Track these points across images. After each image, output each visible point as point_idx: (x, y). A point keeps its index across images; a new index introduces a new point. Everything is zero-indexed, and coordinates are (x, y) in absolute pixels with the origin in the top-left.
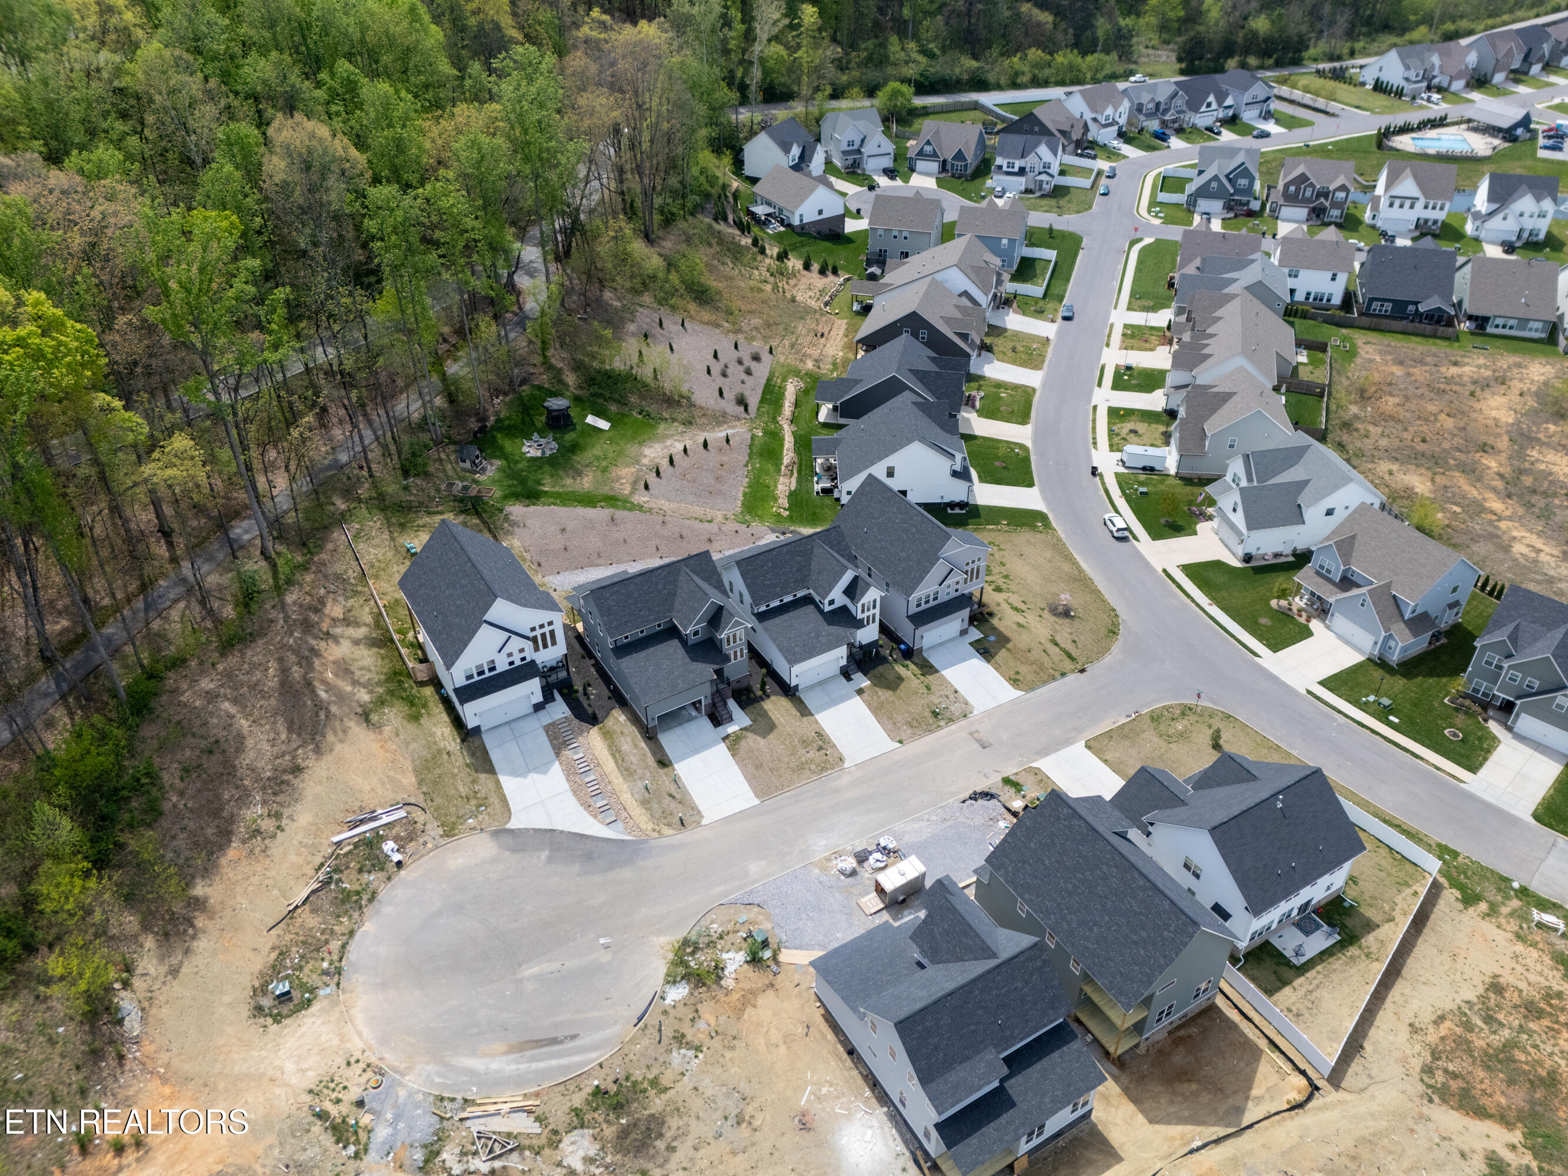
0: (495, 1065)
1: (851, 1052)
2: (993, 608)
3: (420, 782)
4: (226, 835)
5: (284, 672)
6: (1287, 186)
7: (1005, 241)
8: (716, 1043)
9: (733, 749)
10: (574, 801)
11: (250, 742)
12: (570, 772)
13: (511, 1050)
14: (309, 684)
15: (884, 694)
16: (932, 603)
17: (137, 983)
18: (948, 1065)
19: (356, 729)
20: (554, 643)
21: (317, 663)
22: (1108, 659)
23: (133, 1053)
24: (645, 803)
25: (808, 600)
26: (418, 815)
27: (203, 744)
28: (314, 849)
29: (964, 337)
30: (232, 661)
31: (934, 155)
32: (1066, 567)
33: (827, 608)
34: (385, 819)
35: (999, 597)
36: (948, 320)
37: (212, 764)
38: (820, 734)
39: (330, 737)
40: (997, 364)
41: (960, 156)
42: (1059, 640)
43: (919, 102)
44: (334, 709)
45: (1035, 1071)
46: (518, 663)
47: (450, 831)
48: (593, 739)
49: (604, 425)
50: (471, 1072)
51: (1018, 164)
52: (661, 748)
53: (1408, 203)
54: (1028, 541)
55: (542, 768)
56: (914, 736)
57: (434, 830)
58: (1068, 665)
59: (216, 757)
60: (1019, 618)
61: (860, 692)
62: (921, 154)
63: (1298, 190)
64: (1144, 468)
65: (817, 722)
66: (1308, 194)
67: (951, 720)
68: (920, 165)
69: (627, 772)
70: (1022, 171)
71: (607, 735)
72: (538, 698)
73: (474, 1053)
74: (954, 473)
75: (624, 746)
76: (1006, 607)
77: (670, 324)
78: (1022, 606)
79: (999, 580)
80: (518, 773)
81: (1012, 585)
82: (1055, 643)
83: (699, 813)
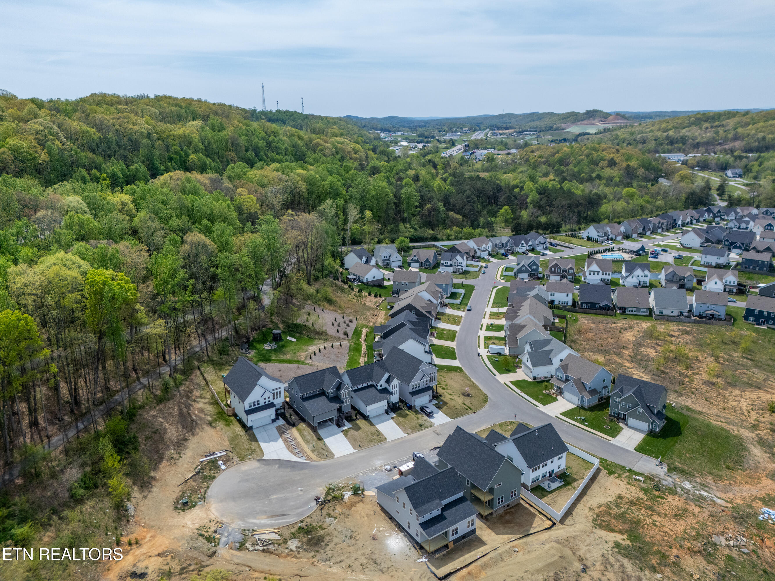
0: (263, 522)
1: (391, 518)
2: (442, 394)
3: (231, 444)
4: (161, 459)
5: (180, 410)
6: (551, 268)
7: (444, 286)
8: (342, 516)
9: (345, 435)
10: (287, 450)
11: (169, 431)
12: (285, 441)
13: (268, 517)
14: (189, 414)
15: (401, 419)
16: (418, 388)
17: (132, 499)
18: (423, 503)
19: (207, 428)
20: (280, 397)
21: (191, 408)
22: (484, 409)
23: (132, 520)
24: (313, 451)
25: (372, 386)
26: (230, 454)
27: (153, 430)
28: (193, 463)
30: (161, 406)
31: (417, 261)
32: (469, 382)
33: (379, 388)
34: (218, 455)
35: (444, 391)
36: (423, 307)
37: (156, 437)
38: (378, 431)
39: (197, 430)
40: (442, 323)
41: (427, 261)
42: (466, 403)
43: (411, 245)
44: (198, 422)
45: (454, 510)
46: (267, 403)
47: (242, 459)
48: (294, 431)
49: (294, 340)
50: (255, 524)
51: (449, 263)
52: (319, 435)
53: (596, 273)
54: (454, 375)
55: (276, 440)
56: (413, 432)
57: (236, 459)
58: (469, 410)
59: (157, 435)
60: (452, 397)
61: (392, 418)
62: (412, 260)
63: (555, 269)
64: (497, 353)
65: (376, 428)
66: (559, 271)
67: (426, 427)
68: (412, 264)
69: (307, 442)
70: (451, 265)
71: (299, 430)
72: (274, 417)
73: (255, 518)
74: (426, 352)
75: (306, 434)
76: (446, 394)
77: (318, 310)
78: (452, 393)
79: (444, 386)
80: (267, 442)
81: (448, 387)
82: (464, 404)
83: (333, 455)
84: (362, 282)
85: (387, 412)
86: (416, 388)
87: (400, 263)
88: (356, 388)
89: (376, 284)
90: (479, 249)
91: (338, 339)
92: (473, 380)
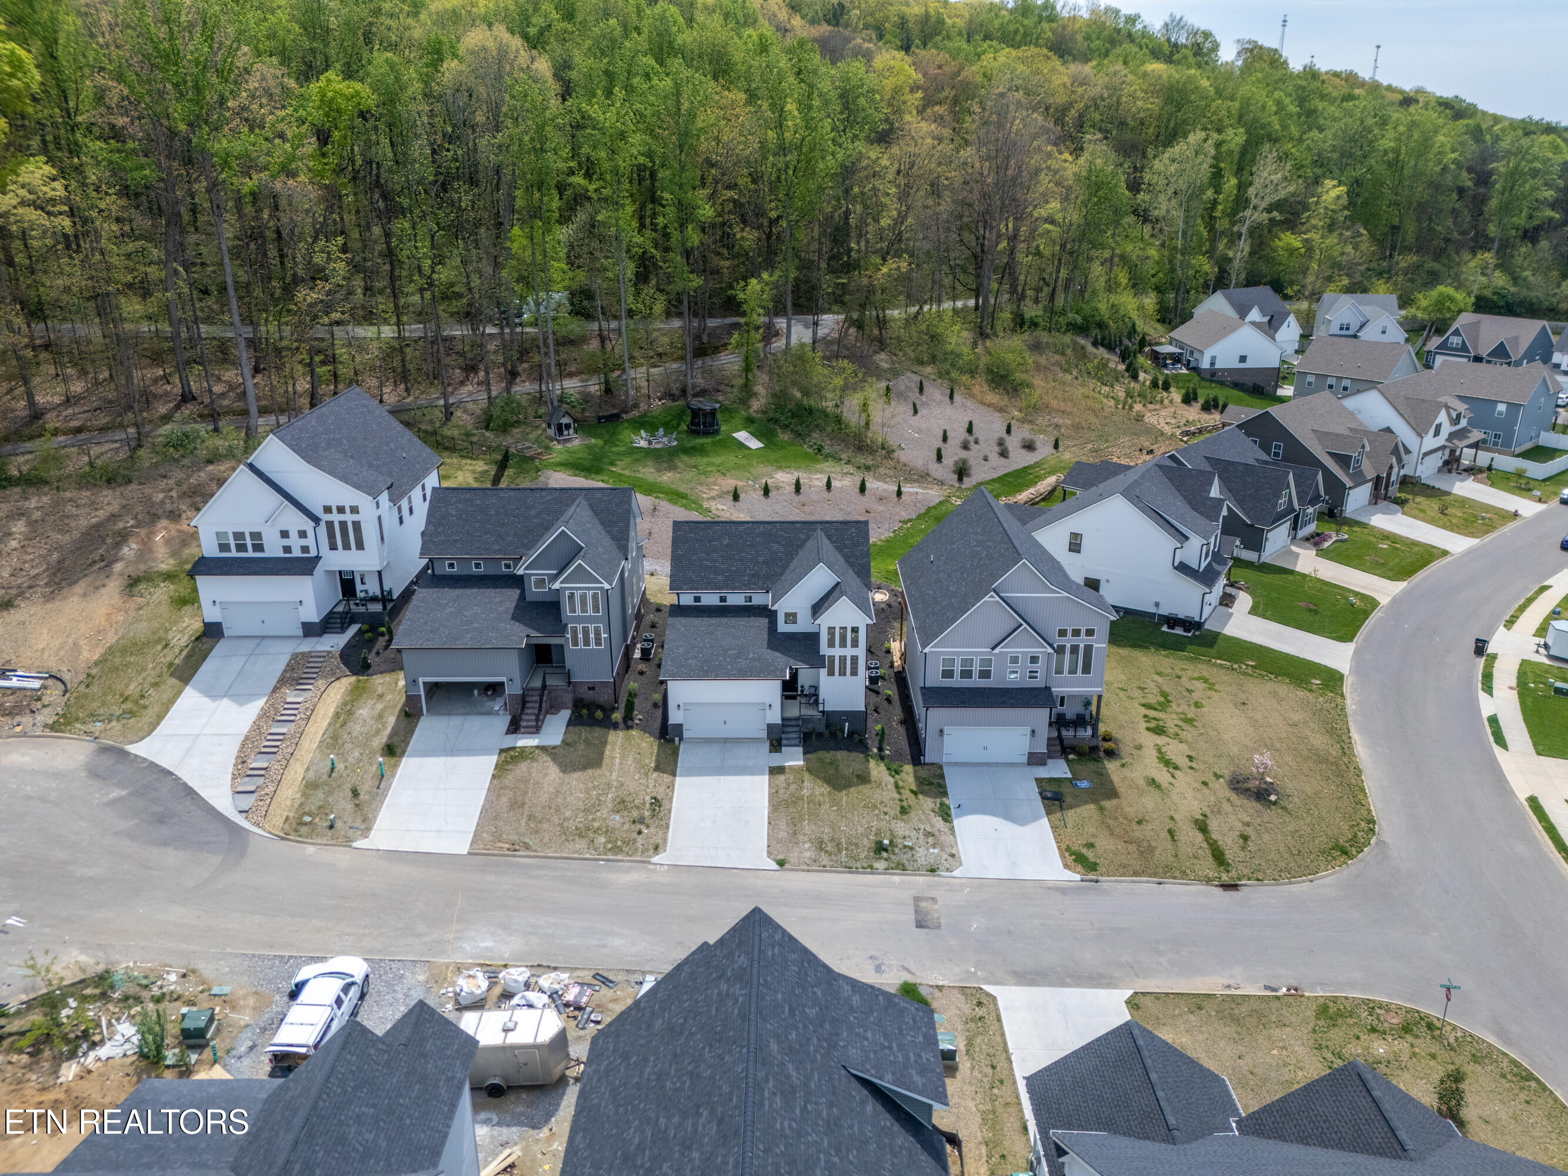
2: (1125, 749)
3: (100, 662)
5: (115, 518)
7: (1501, 407)
9: (500, 770)
10: (235, 749)
12: (269, 715)
14: (126, 537)
15: (814, 788)
16: (975, 682)
20: (360, 546)
21: (162, 524)
24: (310, 786)
25: (760, 610)
26: (52, 695)
29: (1343, 460)
30: (79, 494)
31: (1462, 350)
32: (1319, 741)
33: (782, 627)
34: (12, 683)
35: (1150, 740)
36: (1322, 436)
38: (658, 806)
39: (77, 589)
40: (1400, 517)
42: (1213, 825)
44: (118, 565)
46: (297, 553)
47: (58, 725)
48: (336, 690)
49: (755, 444)
52: (409, 732)
54: (1275, 693)
55: (242, 698)
56: (814, 866)
57: (46, 716)
58: (1207, 866)
60: (1162, 776)
61: (776, 771)
62: (1443, 346)
65: (671, 787)
67: (902, 867)
69: (333, 740)
71: (356, 694)
72: (312, 614)
74: (1183, 568)
75: (365, 711)
76: (1150, 754)
77: (936, 393)
78: (1183, 762)
79: (1170, 721)
80: (211, 693)
81: (1189, 733)
82: (1202, 827)
83: (366, 832)
84: (1196, 370)
85: (776, 739)
86: (966, 674)
88: (687, 600)
89: (1249, 381)
91: (923, 477)
92: (1355, 735)
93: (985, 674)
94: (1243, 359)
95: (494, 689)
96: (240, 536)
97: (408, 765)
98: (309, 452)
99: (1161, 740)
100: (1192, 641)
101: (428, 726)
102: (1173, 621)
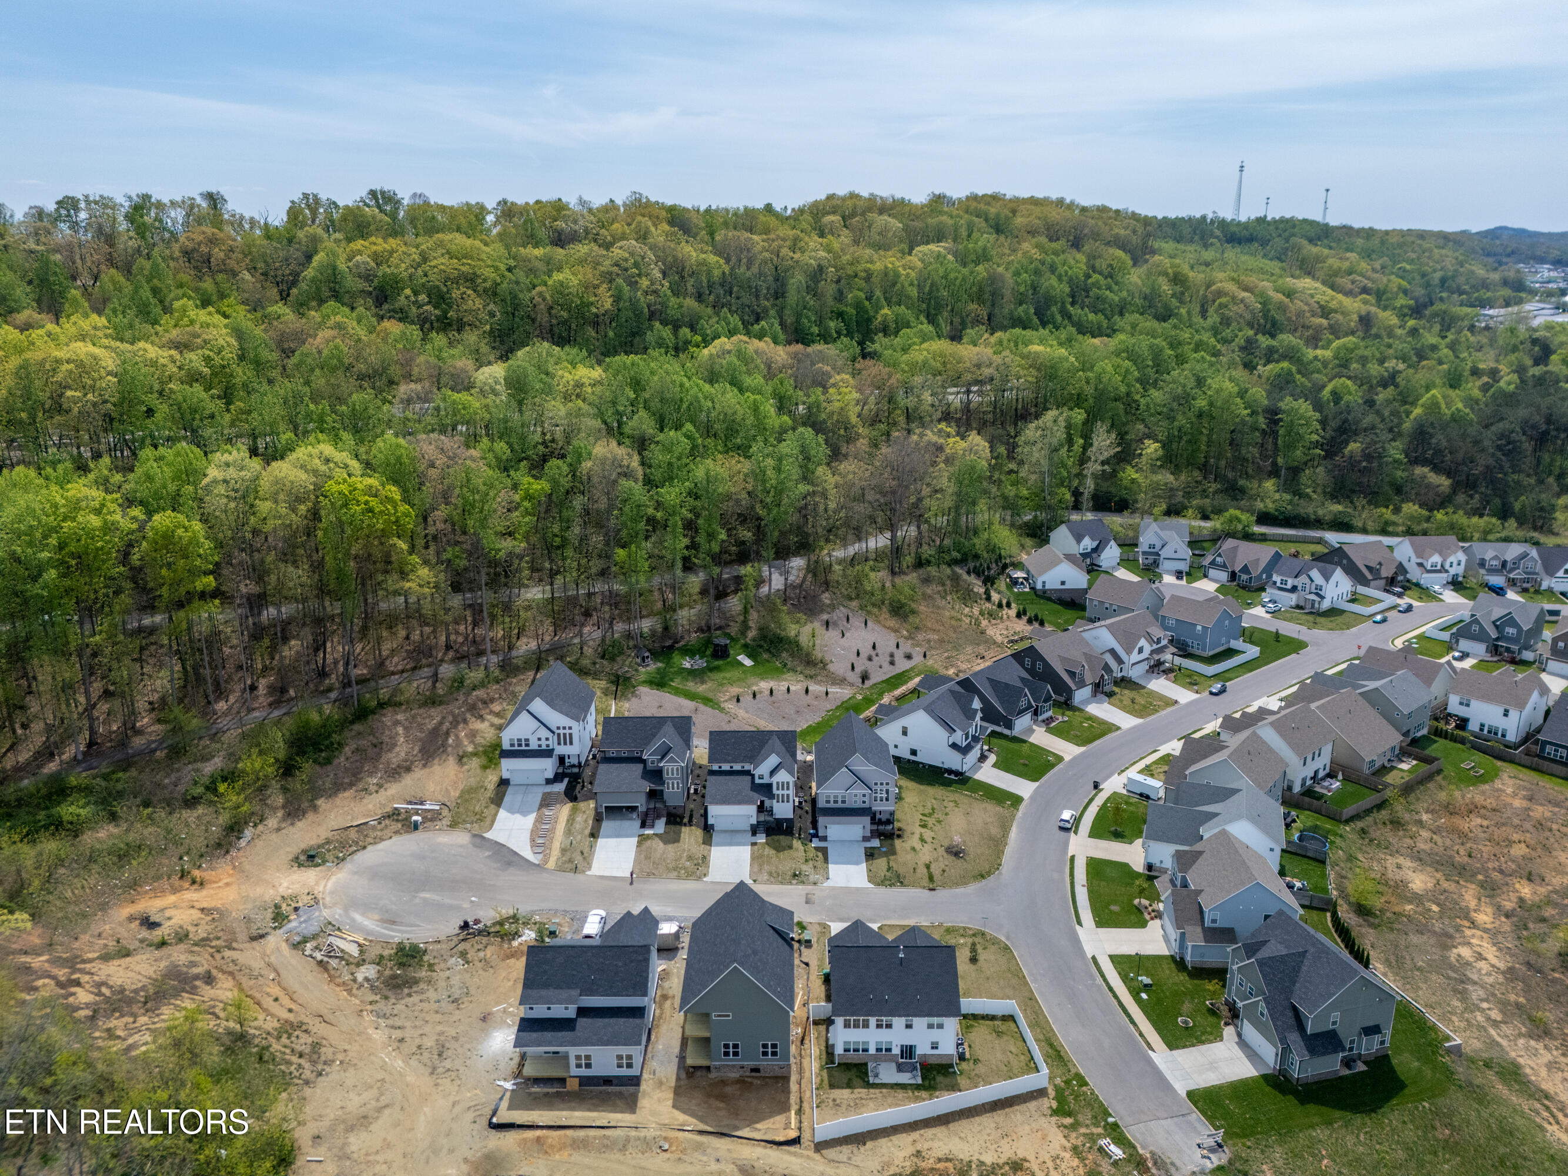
0: (366, 922)
2: (906, 834)
3: (460, 797)
4: (351, 785)
5: (441, 723)
6: (1555, 641)
7: (1199, 628)
8: (479, 965)
9: (640, 844)
10: (528, 836)
11: (397, 749)
12: (539, 821)
13: (380, 920)
14: (448, 734)
15: (769, 851)
16: (840, 805)
17: (260, 827)
18: (546, 985)
19: (452, 761)
20: (571, 743)
21: (461, 726)
22: (960, 890)
23: (233, 853)
24: (563, 851)
25: (748, 773)
26: (445, 812)
27: (375, 741)
28: (384, 806)
29: (1072, 674)
30: (422, 711)
31: (1223, 567)
32: (995, 831)
33: (757, 781)
34: (427, 807)
35: (918, 830)
36: (1063, 659)
37: (371, 752)
38: (705, 859)
39: (436, 761)
40: (1106, 706)
41: (1245, 569)
42: (933, 866)
43: (1258, 529)
44: (450, 749)
46: (544, 747)
47: (453, 825)
48: (565, 810)
49: (748, 662)
50: (354, 920)
51: (1290, 583)
52: (599, 827)
54: (985, 809)
55: (526, 814)
56: (768, 882)
57: (446, 822)
58: (925, 882)
59: (377, 750)
60: (918, 845)
61: (754, 844)
62: (1213, 563)
64: (1141, 795)
65: (710, 851)
67: (803, 882)
68: (1212, 573)
69: (568, 832)
70: (1294, 589)
71: (574, 811)
72: (550, 775)
73: (363, 914)
74: (954, 746)
75: (579, 819)
76: (917, 836)
77: (857, 621)
78: (929, 840)
79: (931, 821)
80: (511, 811)
81: (938, 827)
82: (928, 867)
83: (590, 868)
84: (1033, 589)
85: (754, 830)
86: (836, 802)
87: (1184, 566)
88: (715, 767)
89: (1067, 597)
90: (1420, 565)
91: (841, 681)
92: (1014, 829)
93: (844, 802)
94: (1063, 583)
95: (633, 809)
96: (519, 740)
97: (601, 842)
98: (551, 703)
99: (923, 830)
100: (956, 782)
101: (607, 825)
102: (950, 771)
